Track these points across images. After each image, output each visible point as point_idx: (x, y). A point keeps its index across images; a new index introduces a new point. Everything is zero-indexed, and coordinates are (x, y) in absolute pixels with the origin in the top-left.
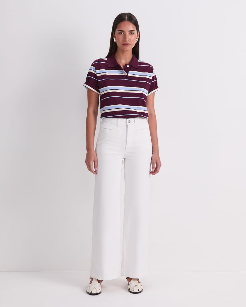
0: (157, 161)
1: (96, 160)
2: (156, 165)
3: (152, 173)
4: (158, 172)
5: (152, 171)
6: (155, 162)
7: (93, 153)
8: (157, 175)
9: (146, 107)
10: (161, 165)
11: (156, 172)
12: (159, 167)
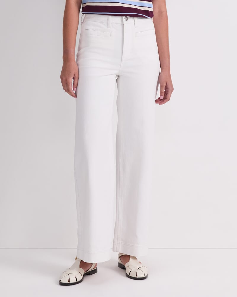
0: (168, 84)
1: (77, 76)
2: (165, 90)
3: (160, 102)
4: (169, 100)
5: (159, 98)
6: (165, 85)
7: (73, 64)
8: (167, 104)
9: (151, 3)
10: (173, 90)
11: (165, 101)
12: (169, 93)
